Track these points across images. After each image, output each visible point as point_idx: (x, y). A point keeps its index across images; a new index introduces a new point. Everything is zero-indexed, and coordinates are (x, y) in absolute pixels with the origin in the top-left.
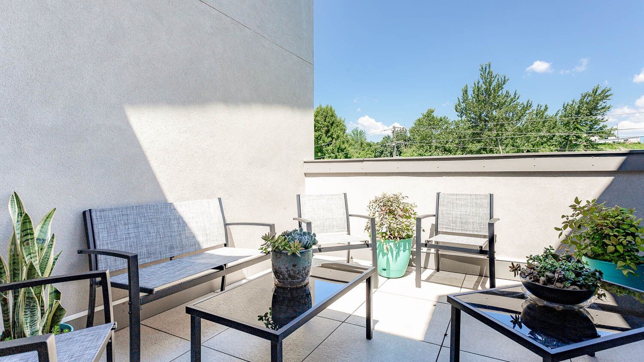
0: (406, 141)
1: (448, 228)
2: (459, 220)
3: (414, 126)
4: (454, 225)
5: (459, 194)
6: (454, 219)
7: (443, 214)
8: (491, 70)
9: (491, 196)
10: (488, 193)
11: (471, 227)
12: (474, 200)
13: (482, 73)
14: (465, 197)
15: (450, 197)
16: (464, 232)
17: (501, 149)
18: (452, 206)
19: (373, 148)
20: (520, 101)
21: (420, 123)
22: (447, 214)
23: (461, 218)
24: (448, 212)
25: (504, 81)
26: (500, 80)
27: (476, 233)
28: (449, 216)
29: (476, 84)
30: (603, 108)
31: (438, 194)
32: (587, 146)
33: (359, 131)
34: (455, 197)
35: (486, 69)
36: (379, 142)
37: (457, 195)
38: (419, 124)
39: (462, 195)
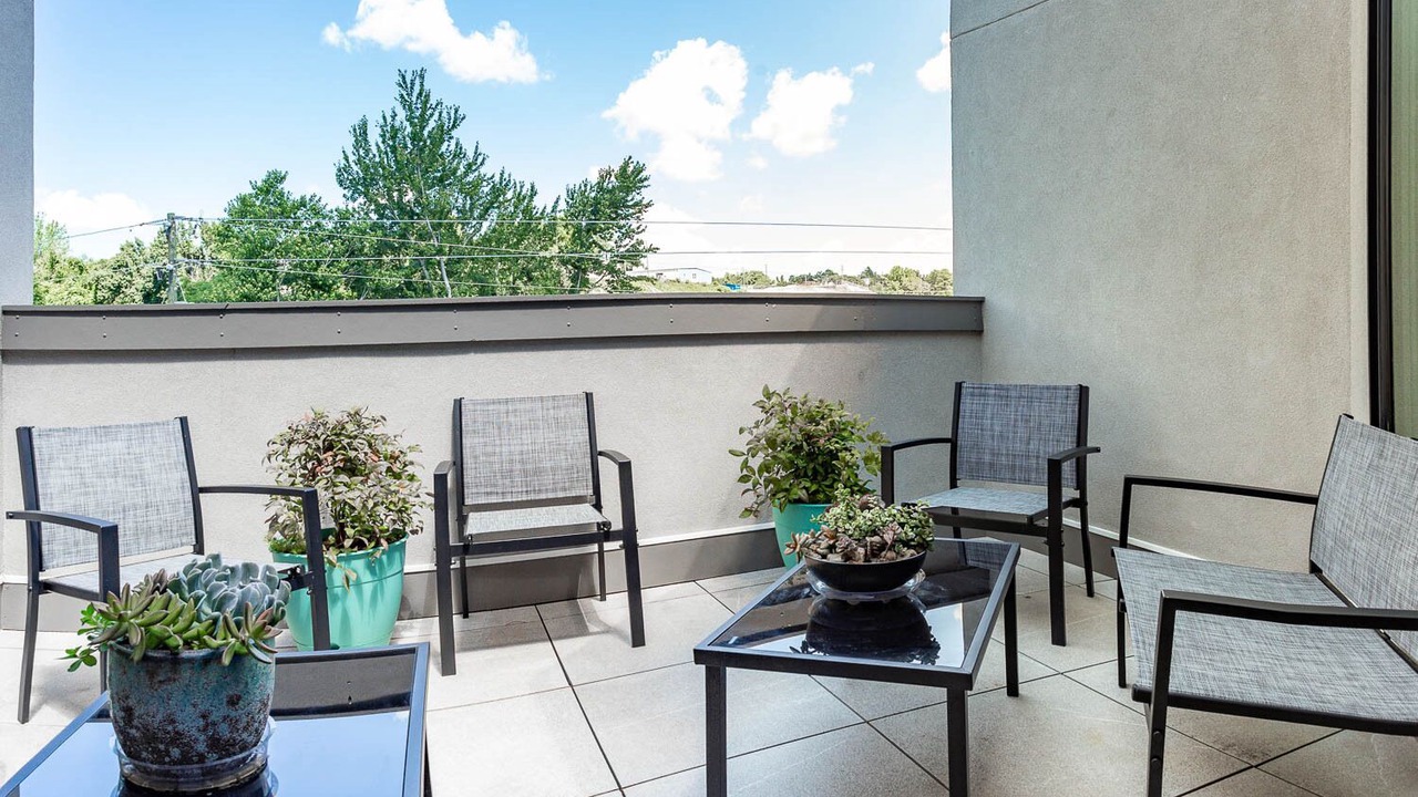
0: (189, 257)
1: (491, 493)
2: (518, 466)
3: (225, 216)
4: (507, 482)
5: (513, 400)
6: (506, 466)
7: (475, 457)
8: (426, 87)
9: (589, 397)
10: (580, 391)
11: (548, 480)
12: (552, 411)
13: (404, 93)
14: (528, 406)
15: (491, 407)
16: (532, 497)
17: (448, 286)
18: (496, 431)
19: (89, 277)
20: (487, 170)
21: (243, 209)
22: (485, 454)
23: (522, 462)
24: (489, 449)
25: (456, 119)
26: (444, 114)
27: (561, 495)
28: (492, 459)
29: (389, 120)
30: (636, 204)
31: (458, 404)
32: (613, 281)
33: (45, 225)
34: (503, 408)
35: (413, 83)
36: (108, 258)
37: (507, 401)
38: (243, 214)
39: (522, 400)
